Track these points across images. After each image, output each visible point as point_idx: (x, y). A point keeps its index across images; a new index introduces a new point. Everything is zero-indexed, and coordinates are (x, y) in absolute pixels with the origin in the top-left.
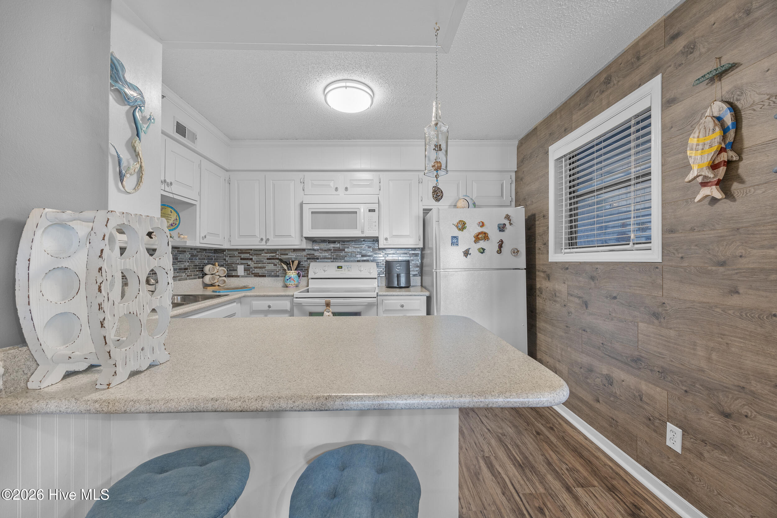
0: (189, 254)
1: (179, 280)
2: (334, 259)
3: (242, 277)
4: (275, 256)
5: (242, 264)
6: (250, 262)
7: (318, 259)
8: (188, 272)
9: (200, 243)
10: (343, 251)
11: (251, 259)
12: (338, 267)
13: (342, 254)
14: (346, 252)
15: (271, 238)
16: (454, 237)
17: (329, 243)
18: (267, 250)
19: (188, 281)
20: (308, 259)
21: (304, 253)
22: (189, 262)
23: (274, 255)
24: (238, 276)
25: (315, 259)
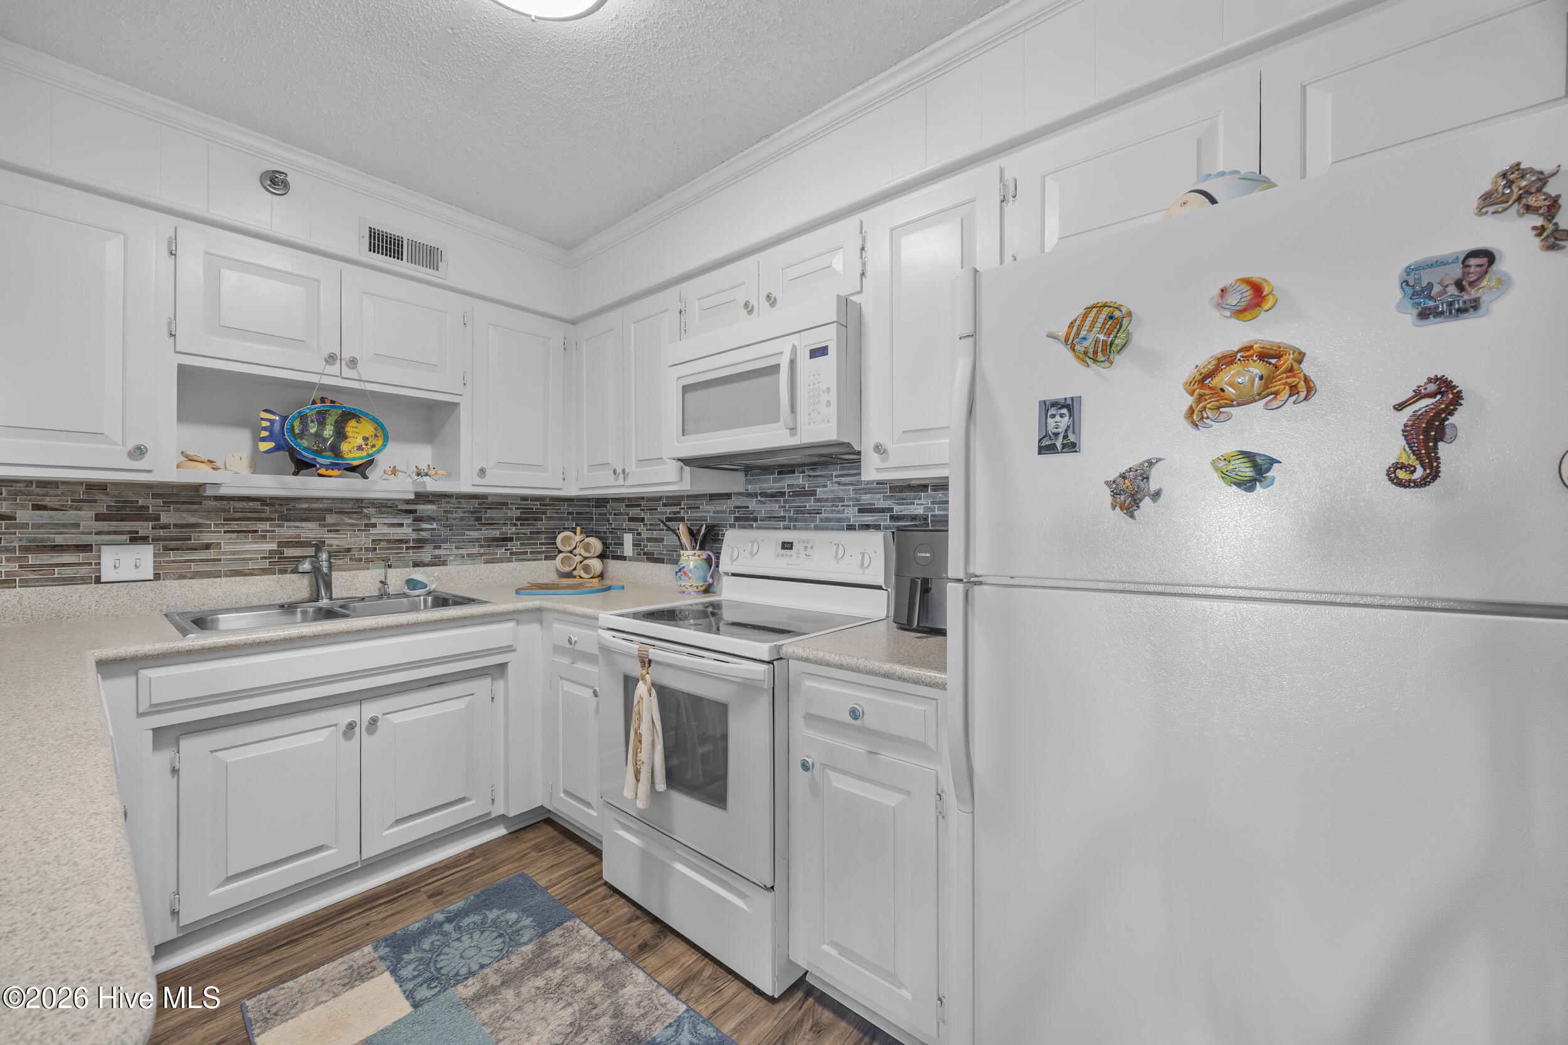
0: (517, 508)
1: (487, 562)
2: (791, 519)
3: (631, 559)
4: (679, 512)
5: (630, 530)
6: (641, 528)
7: (755, 519)
8: (515, 546)
9: (473, 485)
10: (812, 495)
11: (643, 520)
12: (783, 543)
13: (810, 504)
14: (819, 500)
15: (632, 468)
16: (1054, 404)
17: (780, 473)
18: (667, 497)
19: (514, 565)
20: (737, 519)
21: (727, 505)
22: (515, 525)
23: (676, 509)
24: (623, 558)
25: (746, 519)
